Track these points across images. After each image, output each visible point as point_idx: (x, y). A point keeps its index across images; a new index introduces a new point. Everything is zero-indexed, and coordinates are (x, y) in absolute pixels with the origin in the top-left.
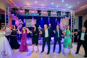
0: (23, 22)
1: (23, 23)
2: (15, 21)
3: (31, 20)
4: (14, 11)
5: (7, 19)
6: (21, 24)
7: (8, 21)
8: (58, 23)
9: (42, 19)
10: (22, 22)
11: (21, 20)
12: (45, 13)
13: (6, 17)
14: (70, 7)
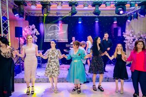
0: (39, 32)
1: (39, 34)
2: (21, 28)
3: (56, 25)
4: (19, 7)
5: (5, 25)
6: (35, 35)
7: (7, 29)
8: (120, 31)
9: (80, 22)
10: (36, 30)
11: (34, 26)
12: (86, 8)
13: (3, 22)
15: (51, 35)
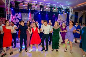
3: (28, 14)
8: (56, 19)
12: (47, 8)
14: (69, 4)
15: (25, 19)
